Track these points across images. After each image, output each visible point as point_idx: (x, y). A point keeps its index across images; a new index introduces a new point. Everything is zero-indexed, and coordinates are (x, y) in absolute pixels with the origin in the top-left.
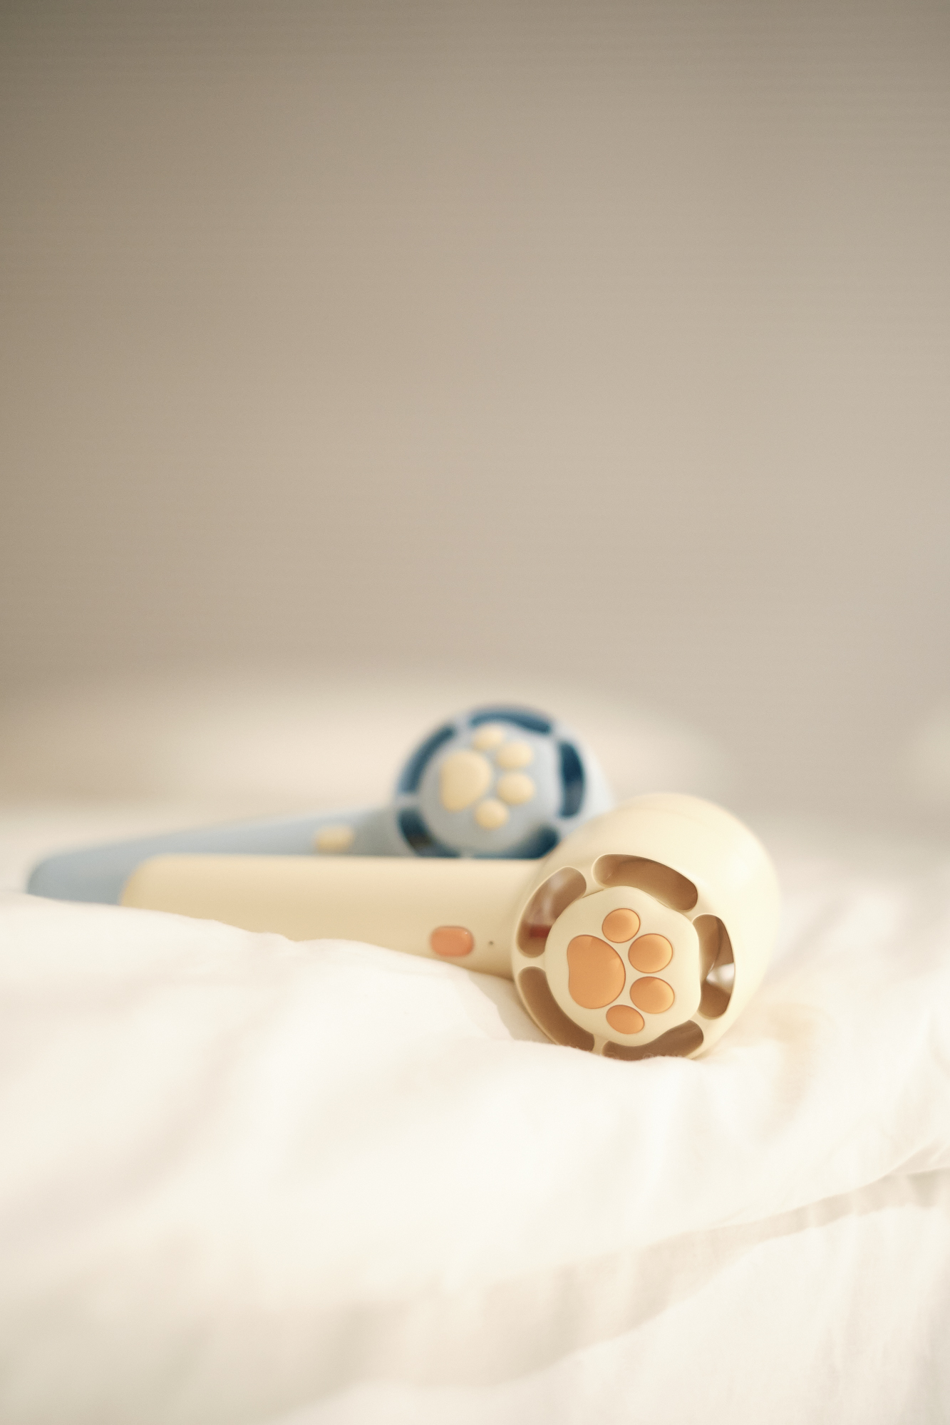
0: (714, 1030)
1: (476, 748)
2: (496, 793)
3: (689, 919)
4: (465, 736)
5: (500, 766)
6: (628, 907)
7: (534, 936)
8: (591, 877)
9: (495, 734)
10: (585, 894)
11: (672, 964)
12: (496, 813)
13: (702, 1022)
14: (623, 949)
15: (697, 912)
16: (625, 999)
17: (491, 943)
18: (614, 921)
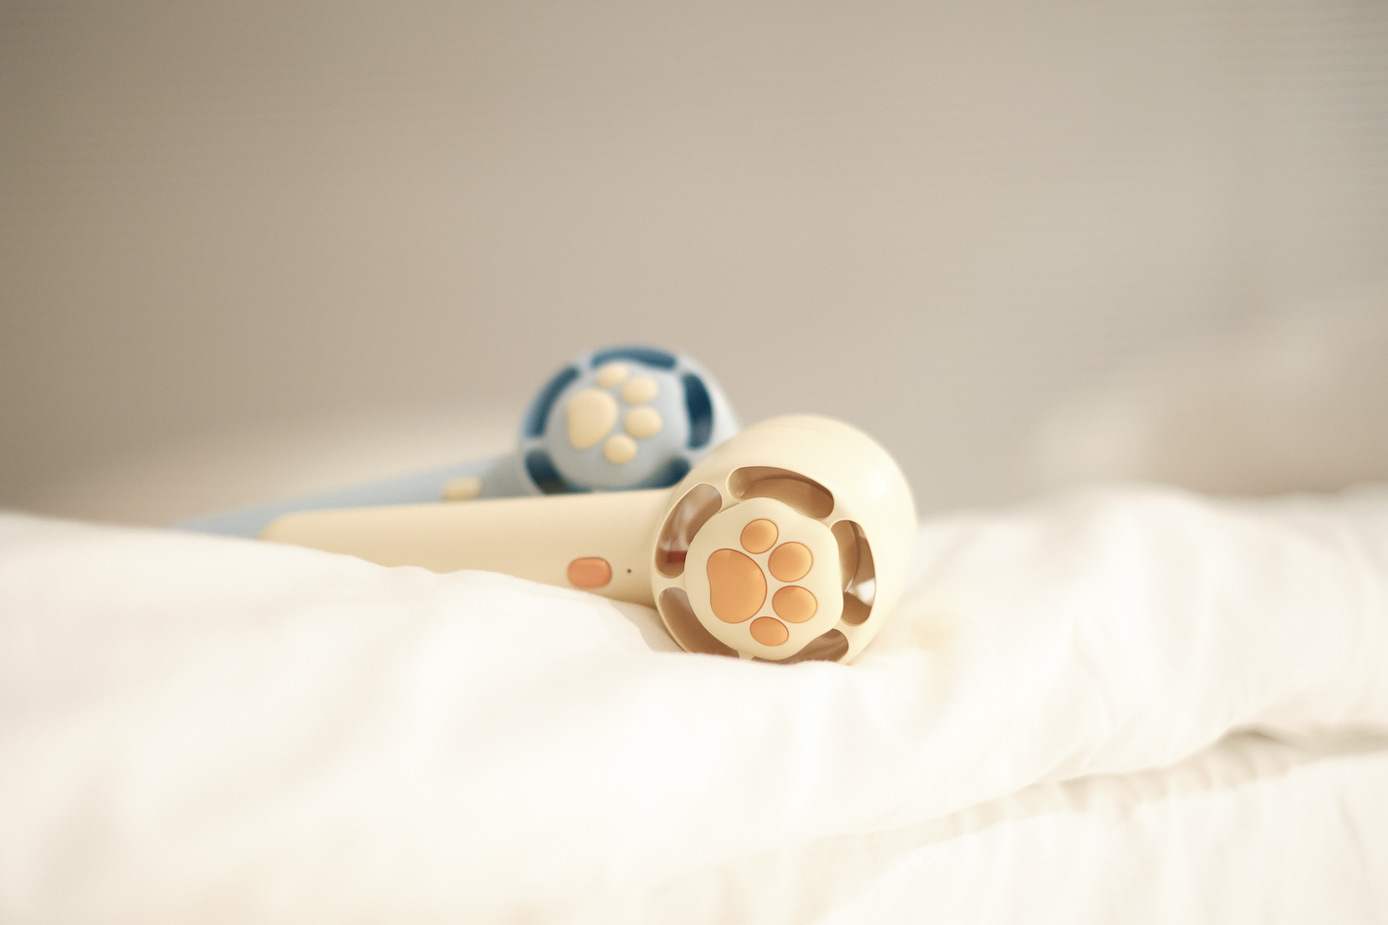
0: (858, 636)
1: (599, 385)
2: (623, 427)
3: (827, 525)
4: (588, 375)
5: (625, 401)
6: (766, 517)
7: (672, 561)
8: (725, 490)
9: (618, 371)
10: (721, 509)
11: (812, 571)
12: (625, 447)
13: (845, 629)
14: (762, 560)
15: (834, 518)
16: (767, 611)
17: (629, 571)
18: (752, 532)
